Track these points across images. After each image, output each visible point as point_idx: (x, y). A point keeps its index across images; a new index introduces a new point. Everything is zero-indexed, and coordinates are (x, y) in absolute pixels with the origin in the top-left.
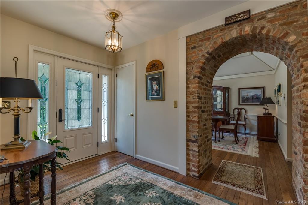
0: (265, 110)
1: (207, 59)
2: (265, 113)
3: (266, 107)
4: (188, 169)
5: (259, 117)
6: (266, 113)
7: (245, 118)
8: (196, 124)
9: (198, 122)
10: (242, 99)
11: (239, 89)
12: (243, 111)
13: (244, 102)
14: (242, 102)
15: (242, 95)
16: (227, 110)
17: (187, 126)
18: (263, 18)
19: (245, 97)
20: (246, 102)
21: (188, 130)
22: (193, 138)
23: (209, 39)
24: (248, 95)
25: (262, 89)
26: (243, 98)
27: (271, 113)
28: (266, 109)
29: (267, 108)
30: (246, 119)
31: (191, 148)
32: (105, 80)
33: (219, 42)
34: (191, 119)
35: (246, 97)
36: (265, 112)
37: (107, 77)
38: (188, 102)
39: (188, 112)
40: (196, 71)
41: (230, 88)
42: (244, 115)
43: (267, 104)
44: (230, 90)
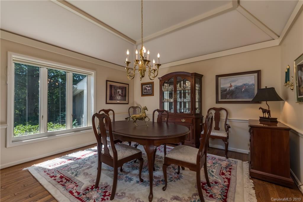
0: (263, 112)
2: (263, 118)
3: (264, 105)
5: (253, 129)
6: (266, 118)
7: (226, 124)
10: (221, 92)
11: (218, 77)
12: (223, 113)
13: (226, 99)
14: (221, 99)
15: (221, 87)
16: (197, 111)
19: (226, 89)
20: (228, 99)
24: (231, 86)
25: (256, 74)
26: (224, 90)
27: (276, 119)
28: (266, 110)
29: (267, 108)
30: (227, 128)
35: (228, 90)
36: (262, 116)
41: (203, 75)
42: (225, 120)
43: (266, 101)
44: (203, 78)
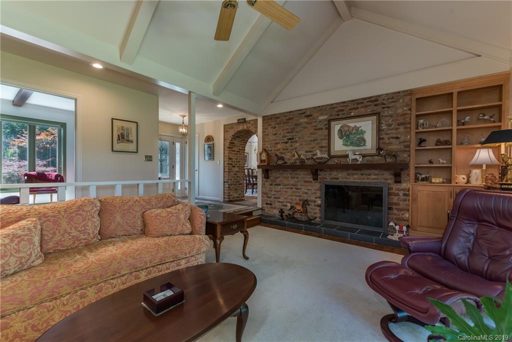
1: (232, 138)
4: (224, 198)
8: (228, 173)
9: (229, 172)
17: (224, 174)
18: (250, 123)
21: (224, 177)
22: (226, 181)
23: (232, 128)
31: (225, 186)
32: (178, 145)
33: (236, 130)
34: (226, 170)
37: (179, 144)
38: (224, 161)
39: (224, 167)
40: (227, 144)
